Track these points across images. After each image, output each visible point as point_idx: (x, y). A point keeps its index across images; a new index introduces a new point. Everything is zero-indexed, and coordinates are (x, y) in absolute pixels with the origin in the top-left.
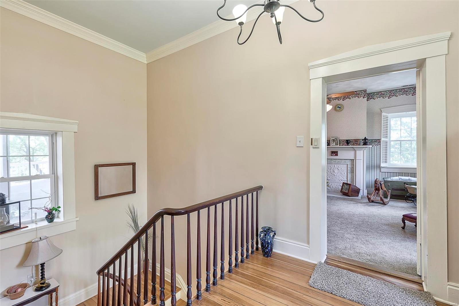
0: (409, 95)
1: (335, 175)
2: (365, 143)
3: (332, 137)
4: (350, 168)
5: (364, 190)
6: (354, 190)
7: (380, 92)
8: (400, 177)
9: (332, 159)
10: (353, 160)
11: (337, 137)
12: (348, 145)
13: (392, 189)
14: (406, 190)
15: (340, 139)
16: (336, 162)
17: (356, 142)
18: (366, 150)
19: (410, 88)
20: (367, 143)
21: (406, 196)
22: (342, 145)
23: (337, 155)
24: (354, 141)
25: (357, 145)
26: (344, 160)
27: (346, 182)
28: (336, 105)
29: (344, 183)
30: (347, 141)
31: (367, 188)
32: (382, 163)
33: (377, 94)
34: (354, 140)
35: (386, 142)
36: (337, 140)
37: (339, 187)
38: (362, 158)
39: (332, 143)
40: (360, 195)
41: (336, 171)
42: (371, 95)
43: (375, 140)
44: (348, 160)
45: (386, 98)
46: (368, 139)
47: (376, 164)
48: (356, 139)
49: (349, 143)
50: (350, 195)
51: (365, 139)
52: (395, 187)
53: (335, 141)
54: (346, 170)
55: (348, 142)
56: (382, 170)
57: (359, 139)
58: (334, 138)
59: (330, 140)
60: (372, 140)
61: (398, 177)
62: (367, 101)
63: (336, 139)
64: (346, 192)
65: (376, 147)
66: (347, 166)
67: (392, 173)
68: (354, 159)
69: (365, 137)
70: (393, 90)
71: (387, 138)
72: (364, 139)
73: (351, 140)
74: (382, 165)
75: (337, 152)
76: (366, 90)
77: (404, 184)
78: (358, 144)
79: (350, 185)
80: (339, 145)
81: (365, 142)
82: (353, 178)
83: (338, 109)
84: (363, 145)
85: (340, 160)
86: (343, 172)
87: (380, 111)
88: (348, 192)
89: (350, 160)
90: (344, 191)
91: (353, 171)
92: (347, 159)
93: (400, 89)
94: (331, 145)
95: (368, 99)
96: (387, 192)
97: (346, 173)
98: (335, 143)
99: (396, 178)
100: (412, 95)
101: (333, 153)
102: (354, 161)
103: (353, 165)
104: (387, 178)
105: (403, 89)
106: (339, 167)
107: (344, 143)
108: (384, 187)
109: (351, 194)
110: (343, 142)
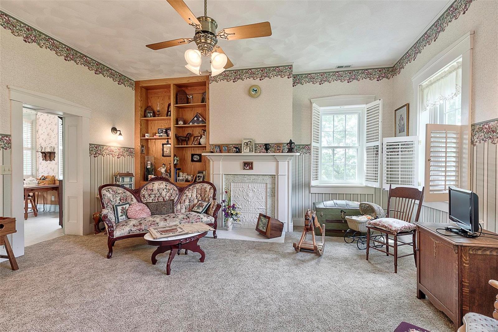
0: (344, 82)
1: (249, 200)
2: (290, 149)
3: (245, 139)
4: (270, 189)
5: (289, 224)
6: (275, 227)
7: (310, 74)
8: (335, 201)
9: (244, 175)
10: (273, 176)
11: (252, 139)
12: (267, 153)
13: (327, 220)
14: (343, 221)
15: (256, 143)
16: (250, 180)
17: (278, 147)
18: (291, 160)
19: (345, 71)
20: (293, 149)
21: (343, 231)
22: (259, 152)
23: (251, 168)
24: (275, 147)
25: (279, 152)
26: (262, 176)
27: (264, 213)
28: (250, 86)
29: (261, 215)
30: (266, 145)
31: (292, 217)
32: (313, 180)
33: (306, 77)
34: (276, 144)
35: (317, 149)
36: (252, 144)
37: (255, 220)
38: (287, 174)
39: (245, 148)
40: (284, 233)
41: (251, 195)
42: (298, 77)
43: (303, 145)
44: (267, 176)
45: (317, 84)
46: (294, 143)
47: (304, 182)
48: (277, 142)
49: (269, 149)
50: (269, 235)
51: (291, 143)
52: (329, 217)
53: (249, 145)
54: (264, 193)
55: (267, 147)
56: (313, 190)
57: (283, 143)
58: (247, 141)
59: (241, 144)
60: (299, 145)
61: (332, 201)
62: (293, 86)
63: (251, 142)
64: (263, 230)
65: (304, 155)
66: (267, 186)
67: (324, 195)
68: (275, 175)
69: (291, 140)
70: (326, 73)
71: (317, 143)
72: (289, 142)
73: (272, 144)
74: (313, 183)
75: (252, 163)
76: (292, 65)
77: (341, 213)
78: (281, 151)
79: (269, 218)
80: (255, 153)
81: (291, 147)
82: (274, 207)
83: (253, 93)
84: (287, 152)
85: (256, 176)
86: (260, 196)
87: (309, 102)
88: (266, 231)
89: (270, 176)
90: (261, 229)
91: (274, 193)
92: (265, 175)
93: (334, 72)
94: (242, 153)
95: (294, 83)
96: (321, 228)
97: (264, 198)
98: (248, 148)
99: (329, 204)
100: (347, 82)
101: (246, 165)
102: (275, 177)
103: (274, 184)
104: (319, 203)
105: (337, 72)
106: (254, 188)
107: (262, 149)
108: (317, 221)
109: (271, 234)
110: (260, 147)
